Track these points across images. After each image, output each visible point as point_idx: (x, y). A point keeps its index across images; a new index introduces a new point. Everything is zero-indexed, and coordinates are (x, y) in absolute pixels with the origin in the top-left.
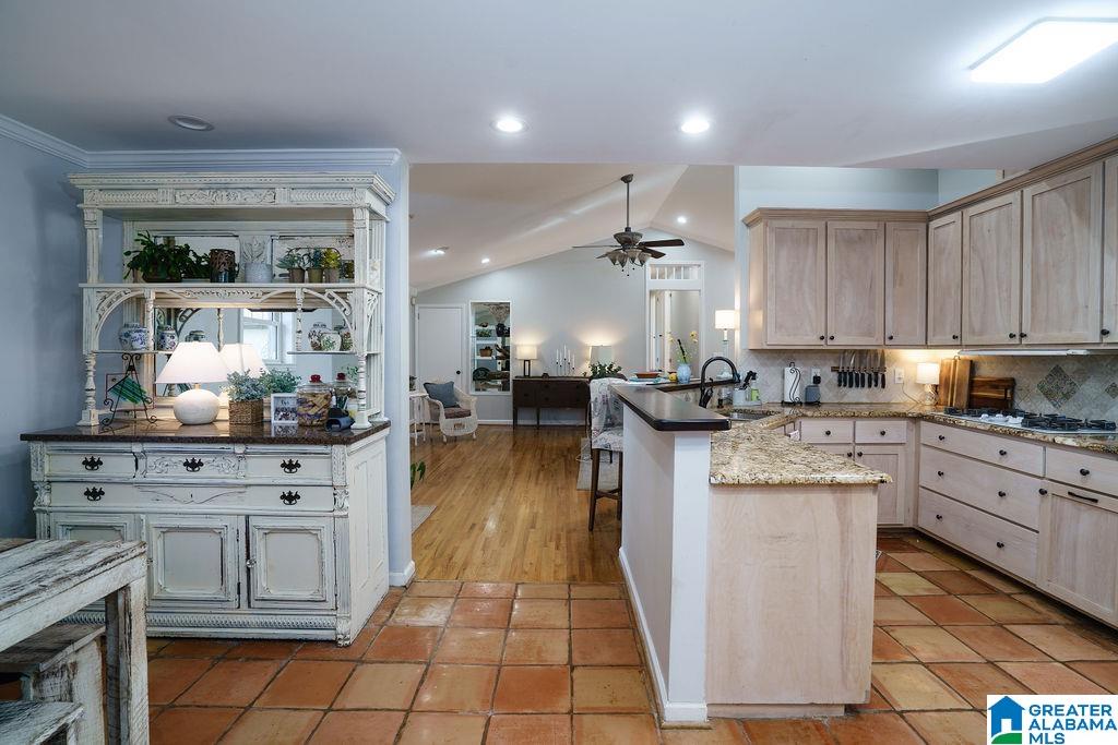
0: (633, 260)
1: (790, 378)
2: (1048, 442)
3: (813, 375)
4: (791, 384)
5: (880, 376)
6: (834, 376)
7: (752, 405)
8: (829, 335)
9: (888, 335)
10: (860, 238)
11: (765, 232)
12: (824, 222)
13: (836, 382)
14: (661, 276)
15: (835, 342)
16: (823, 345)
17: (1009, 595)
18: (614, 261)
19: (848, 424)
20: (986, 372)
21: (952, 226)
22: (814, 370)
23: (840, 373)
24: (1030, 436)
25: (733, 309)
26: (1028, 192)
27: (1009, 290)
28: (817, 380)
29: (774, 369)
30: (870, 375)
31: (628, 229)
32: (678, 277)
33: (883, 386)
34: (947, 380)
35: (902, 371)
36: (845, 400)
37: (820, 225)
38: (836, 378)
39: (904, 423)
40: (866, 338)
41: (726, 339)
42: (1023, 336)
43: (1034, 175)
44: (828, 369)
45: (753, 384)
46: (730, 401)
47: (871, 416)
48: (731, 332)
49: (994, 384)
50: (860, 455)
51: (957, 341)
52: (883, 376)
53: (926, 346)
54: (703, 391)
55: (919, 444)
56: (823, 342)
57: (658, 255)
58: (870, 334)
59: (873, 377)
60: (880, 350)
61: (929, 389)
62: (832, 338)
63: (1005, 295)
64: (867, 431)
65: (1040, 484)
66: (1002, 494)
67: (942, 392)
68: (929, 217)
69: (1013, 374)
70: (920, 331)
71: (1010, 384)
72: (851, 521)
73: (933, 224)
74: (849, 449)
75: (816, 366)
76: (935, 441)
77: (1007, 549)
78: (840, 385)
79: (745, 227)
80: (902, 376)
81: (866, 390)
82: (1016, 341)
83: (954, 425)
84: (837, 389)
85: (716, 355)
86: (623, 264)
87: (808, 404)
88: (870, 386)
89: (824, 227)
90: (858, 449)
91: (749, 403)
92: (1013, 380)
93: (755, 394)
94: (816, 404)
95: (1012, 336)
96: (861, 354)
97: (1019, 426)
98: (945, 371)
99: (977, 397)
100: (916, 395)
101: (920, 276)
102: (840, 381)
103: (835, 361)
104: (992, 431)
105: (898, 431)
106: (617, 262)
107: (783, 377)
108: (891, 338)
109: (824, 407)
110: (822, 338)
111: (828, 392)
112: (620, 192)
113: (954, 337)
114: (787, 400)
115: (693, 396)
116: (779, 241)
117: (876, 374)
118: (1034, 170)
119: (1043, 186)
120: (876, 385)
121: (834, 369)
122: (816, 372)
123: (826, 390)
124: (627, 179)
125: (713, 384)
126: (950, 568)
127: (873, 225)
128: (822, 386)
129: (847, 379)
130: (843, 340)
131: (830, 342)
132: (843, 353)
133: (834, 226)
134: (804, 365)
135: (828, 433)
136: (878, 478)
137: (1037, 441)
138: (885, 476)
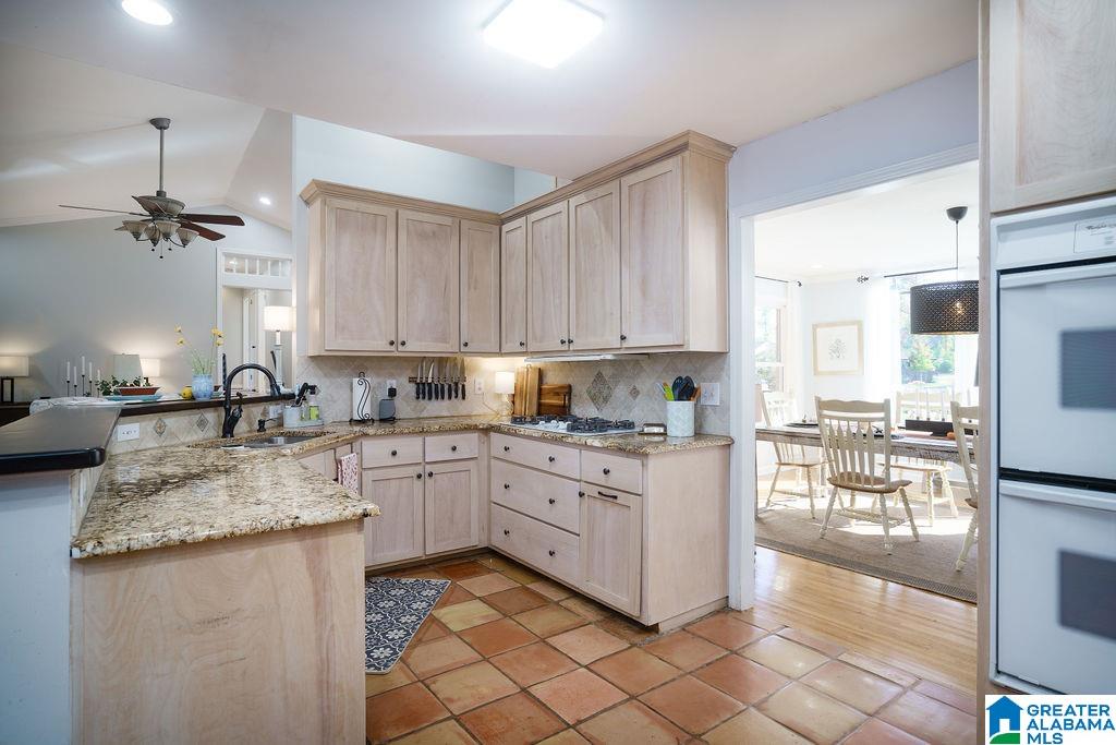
0: (167, 236)
1: (359, 390)
2: (582, 445)
3: (389, 387)
4: (360, 397)
5: (460, 386)
6: (412, 388)
7: (310, 426)
8: (400, 341)
9: (463, 342)
10: (434, 233)
11: (323, 211)
12: (395, 210)
13: (414, 394)
14: (252, 271)
15: (409, 347)
16: (395, 352)
17: (557, 603)
18: (137, 235)
19: (418, 440)
20: (553, 380)
21: (519, 231)
22: (388, 382)
23: (418, 384)
24: (570, 440)
25: (290, 305)
26: (574, 201)
27: (560, 297)
28: (392, 392)
29: (341, 381)
30: (450, 386)
31: (160, 193)
32: (274, 273)
33: (464, 398)
34: (521, 388)
35: (482, 381)
36: (425, 414)
37: (390, 212)
38: (414, 389)
39: (475, 436)
40: (441, 345)
41: (278, 343)
42: (570, 342)
43: (576, 186)
44: (404, 380)
45: (312, 400)
46: (280, 422)
47: (441, 431)
48: (286, 335)
49: (556, 392)
50: (431, 475)
51: (524, 350)
52: (463, 386)
53: (500, 354)
54: (227, 411)
55: (490, 457)
56: (393, 348)
57: (216, 236)
58: (444, 340)
59: (453, 387)
60: (459, 356)
61: (506, 399)
62: (403, 343)
63: (557, 301)
64: (437, 447)
65: (577, 487)
66: (551, 502)
67: (517, 402)
68: (501, 221)
69: (570, 381)
70: (494, 338)
71: (567, 391)
72: (329, 573)
73: (506, 228)
74: (419, 470)
75: (392, 376)
76: (501, 453)
77: (557, 555)
78: (418, 398)
79: (303, 204)
80: (482, 386)
81: (446, 402)
82: (565, 347)
83: (515, 434)
84: (414, 402)
85: (246, 362)
86: (155, 241)
87: (382, 420)
88: (450, 398)
89: (394, 215)
90: (429, 468)
91: (307, 423)
92: (570, 387)
93: (314, 412)
94: (391, 420)
95: (563, 342)
96: (441, 362)
97: (564, 431)
98: (520, 380)
99: (545, 404)
100: (495, 406)
101: (494, 280)
102: (418, 393)
103: (413, 370)
104: (543, 439)
105: (469, 444)
106: (144, 236)
107: (352, 390)
108: (466, 344)
109: (399, 423)
110: (392, 343)
111: (405, 407)
112: (149, 141)
113: (522, 344)
114: (356, 417)
115: (213, 417)
116: (341, 224)
117: (456, 384)
118: (576, 180)
119: (581, 198)
120: (456, 397)
121: (412, 380)
122: (392, 383)
123: (405, 404)
124: (160, 124)
125: (242, 401)
126: (514, 585)
127: (447, 221)
128: (398, 400)
129: (425, 391)
130: (415, 347)
131: (401, 348)
132: (421, 361)
133: (405, 214)
134: (378, 375)
135: (394, 453)
136: (360, 511)
137: (575, 445)
138: (370, 507)
